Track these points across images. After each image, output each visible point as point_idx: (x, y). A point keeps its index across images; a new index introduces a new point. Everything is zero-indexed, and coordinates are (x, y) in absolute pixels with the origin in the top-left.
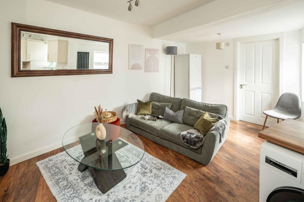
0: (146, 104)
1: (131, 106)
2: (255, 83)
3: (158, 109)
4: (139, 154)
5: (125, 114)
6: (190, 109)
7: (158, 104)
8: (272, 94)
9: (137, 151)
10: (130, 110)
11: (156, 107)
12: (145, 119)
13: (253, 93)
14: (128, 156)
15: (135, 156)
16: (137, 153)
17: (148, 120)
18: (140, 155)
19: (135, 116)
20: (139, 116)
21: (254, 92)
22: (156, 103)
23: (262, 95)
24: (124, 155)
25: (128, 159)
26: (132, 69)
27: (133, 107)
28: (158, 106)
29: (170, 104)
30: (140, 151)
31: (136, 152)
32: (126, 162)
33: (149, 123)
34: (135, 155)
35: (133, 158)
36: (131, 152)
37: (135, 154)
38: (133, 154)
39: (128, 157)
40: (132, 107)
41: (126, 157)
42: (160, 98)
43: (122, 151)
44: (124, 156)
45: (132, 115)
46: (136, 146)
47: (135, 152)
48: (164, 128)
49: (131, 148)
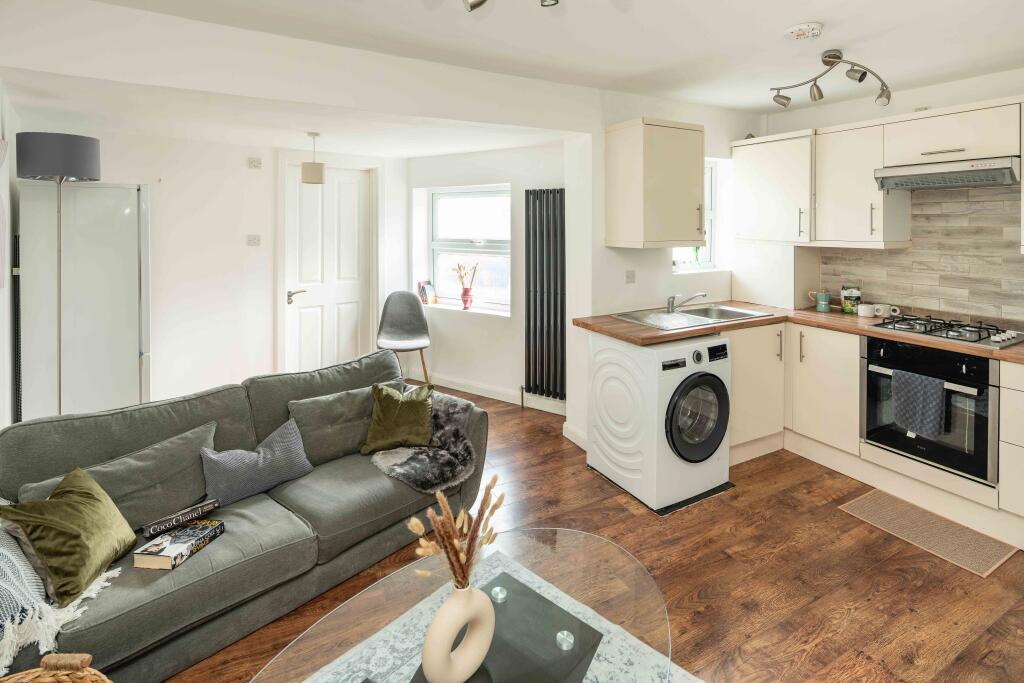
2: (322, 282)
6: (314, 402)
7: (130, 463)
8: (356, 302)
13: (319, 309)
21: (322, 306)
23: (339, 309)
29: (206, 431)
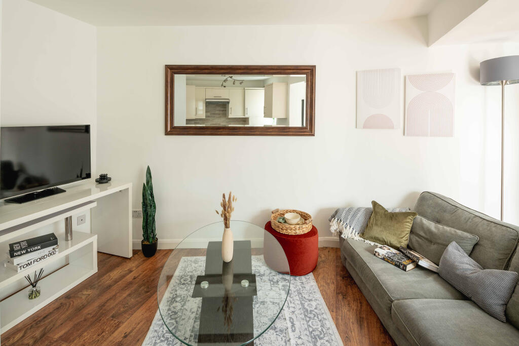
0: (394, 217)
1: (352, 213)
3: (427, 239)
4: (322, 336)
5: (334, 227)
7: (432, 226)
9: (322, 326)
10: (348, 222)
11: (422, 233)
12: (377, 254)
14: (297, 324)
15: (308, 333)
16: (320, 329)
17: (383, 259)
18: (321, 339)
19: (357, 238)
20: (366, 241)
22: (425, 221)
24: (290, 318)
25: (290, 330)
26: (366, 126)
27: (359, 215)
28: (429, 231)
29: (470, 238)
30: (328, 329)
31: (319, 326)
32: (282, 336)
33: (378, 268)
34: (311, 333)
35: (302, 337)
36: (308, 319)
37: (313, 331)
38: (309, 326)
39: (293, 325)
40: (354, 216)
41: (289, 325)
42: (444, 210)
43: (293, 305)
44: (288, 319)
45: (351, 234)
46: (331, 311)
47: (316, 324)
48: (408, 302)
49: (316, 309)
